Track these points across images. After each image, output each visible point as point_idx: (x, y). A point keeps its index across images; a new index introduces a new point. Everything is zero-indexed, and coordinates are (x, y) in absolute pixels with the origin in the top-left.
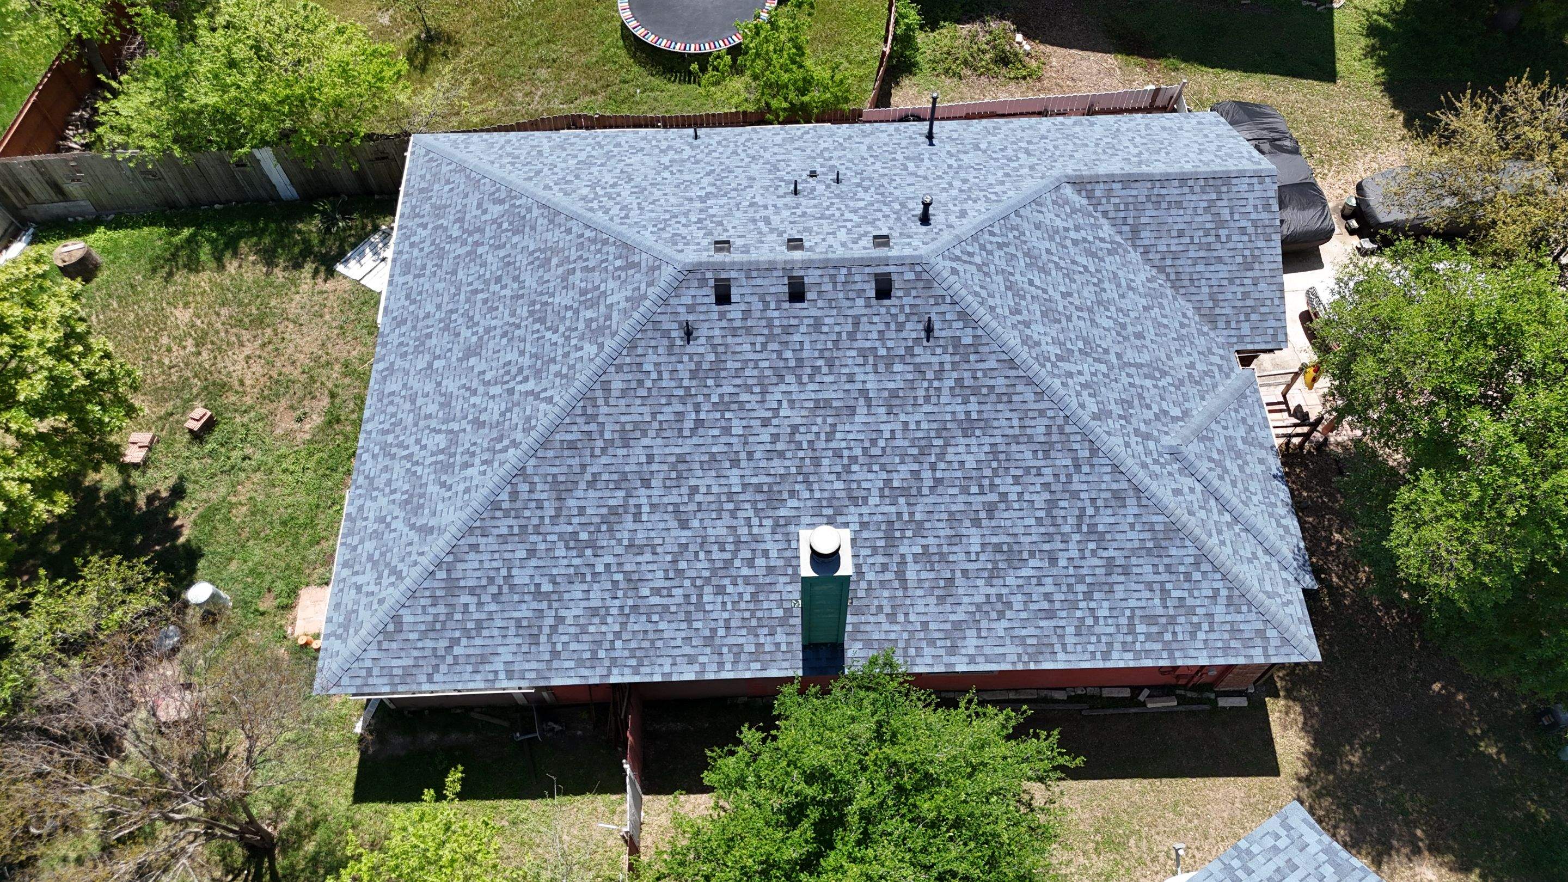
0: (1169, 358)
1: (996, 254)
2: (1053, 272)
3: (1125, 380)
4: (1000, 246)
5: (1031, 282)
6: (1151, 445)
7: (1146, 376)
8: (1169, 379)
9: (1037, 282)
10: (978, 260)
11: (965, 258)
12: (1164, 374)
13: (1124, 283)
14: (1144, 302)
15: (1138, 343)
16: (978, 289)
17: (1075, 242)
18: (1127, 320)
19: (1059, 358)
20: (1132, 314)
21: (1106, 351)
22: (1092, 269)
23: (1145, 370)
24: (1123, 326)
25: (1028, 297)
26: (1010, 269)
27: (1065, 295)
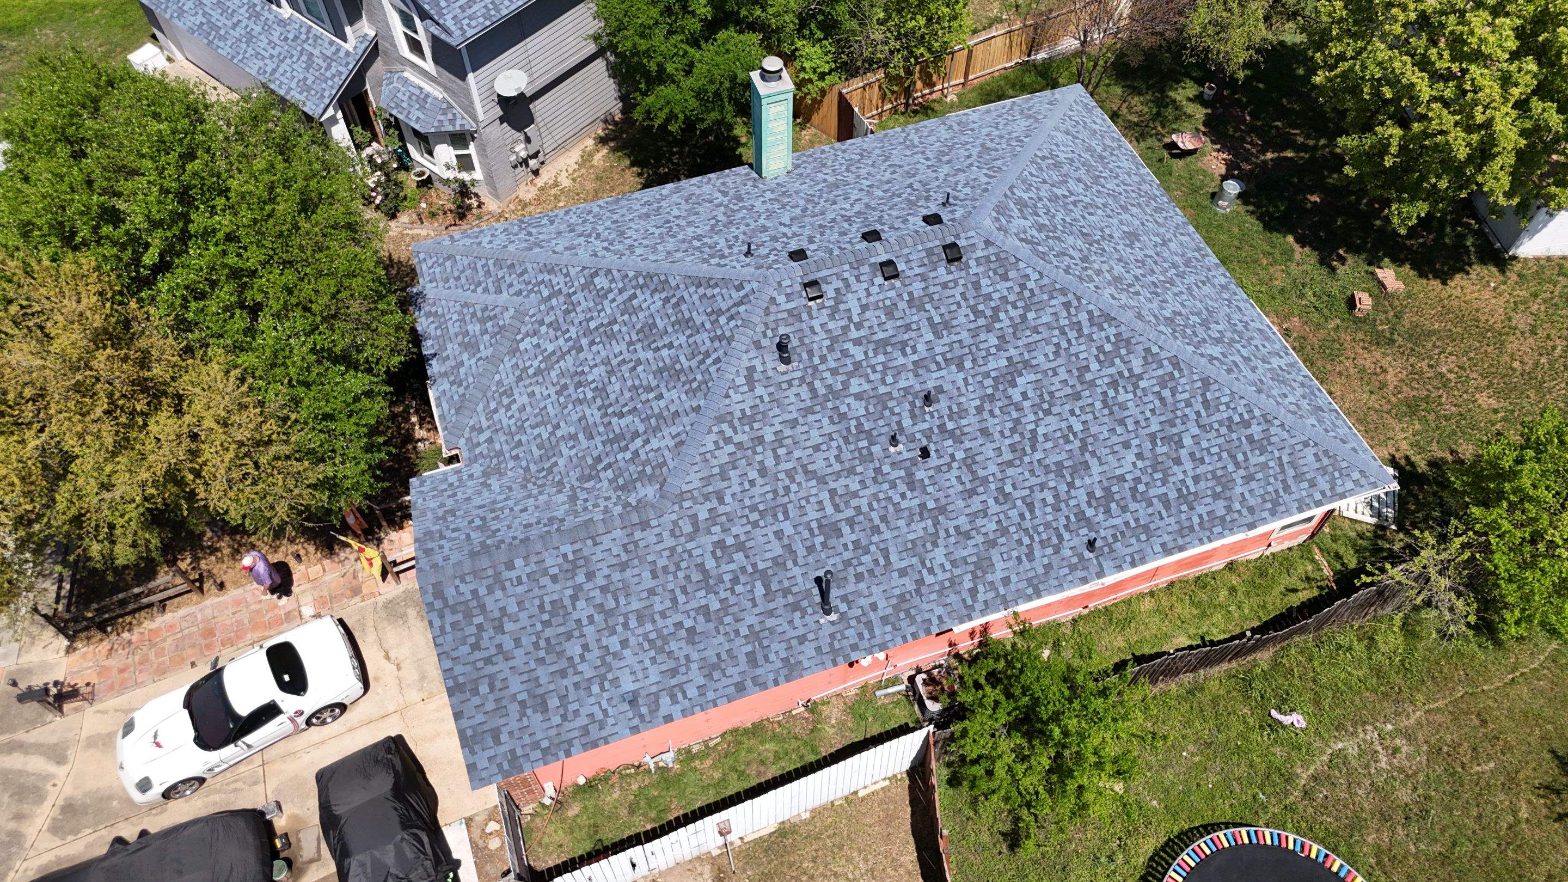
0: (532, 394)
1: (708, 342)
2: (651, 377)
3: (573, 333)
4: (707, 354)
5: (670, 346)
6: (546, 293)
7: (554, 352)
8: (531, 371)
9: (665, 352)
10: (723, 320)
11: (733, 311)
12: (538, 372)
13: (581, 436)
14: (559, 433)
15: (563, 381)
16: (716, 291)
17: (636, 435)
18: (574, 397)
19: (634, 296)
20: (570, 406)
21: (592, 343)
22: (614, 420)
23: (554, 358)
24: (579, 385)
25: (670, 329)
26: (691, 340)
27: (639, 362)
